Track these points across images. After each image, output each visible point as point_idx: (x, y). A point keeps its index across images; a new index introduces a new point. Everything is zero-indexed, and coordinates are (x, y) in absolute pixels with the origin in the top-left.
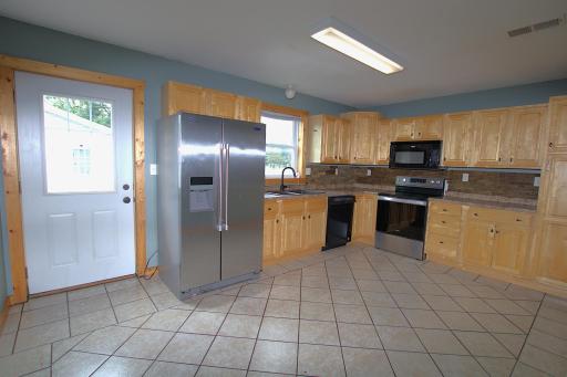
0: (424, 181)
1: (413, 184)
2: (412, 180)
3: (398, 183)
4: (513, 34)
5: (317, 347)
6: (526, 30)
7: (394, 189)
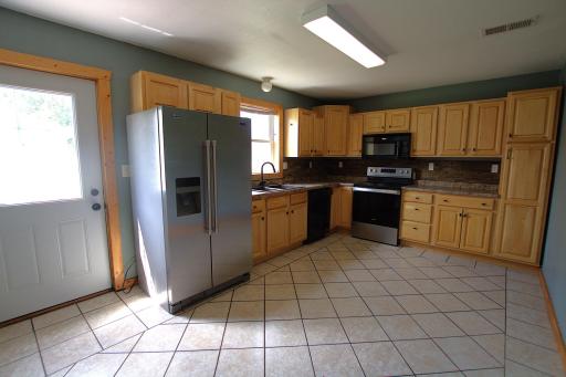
0: (394, 171)
1: (383, 175)
2: (382, 171)
3: (369, 173)
4: (489, 32)
5: (328, 347)
6: (501, 29)
7: (365, 179)
